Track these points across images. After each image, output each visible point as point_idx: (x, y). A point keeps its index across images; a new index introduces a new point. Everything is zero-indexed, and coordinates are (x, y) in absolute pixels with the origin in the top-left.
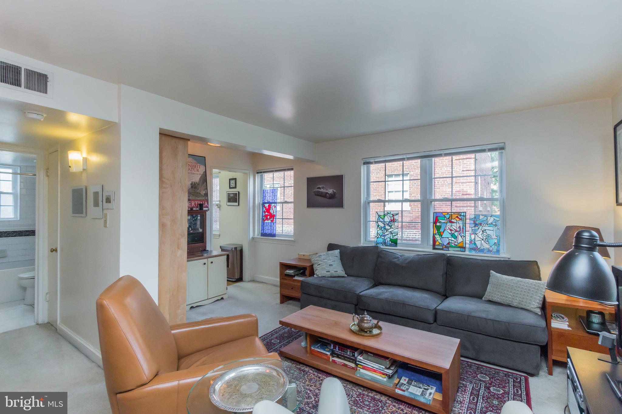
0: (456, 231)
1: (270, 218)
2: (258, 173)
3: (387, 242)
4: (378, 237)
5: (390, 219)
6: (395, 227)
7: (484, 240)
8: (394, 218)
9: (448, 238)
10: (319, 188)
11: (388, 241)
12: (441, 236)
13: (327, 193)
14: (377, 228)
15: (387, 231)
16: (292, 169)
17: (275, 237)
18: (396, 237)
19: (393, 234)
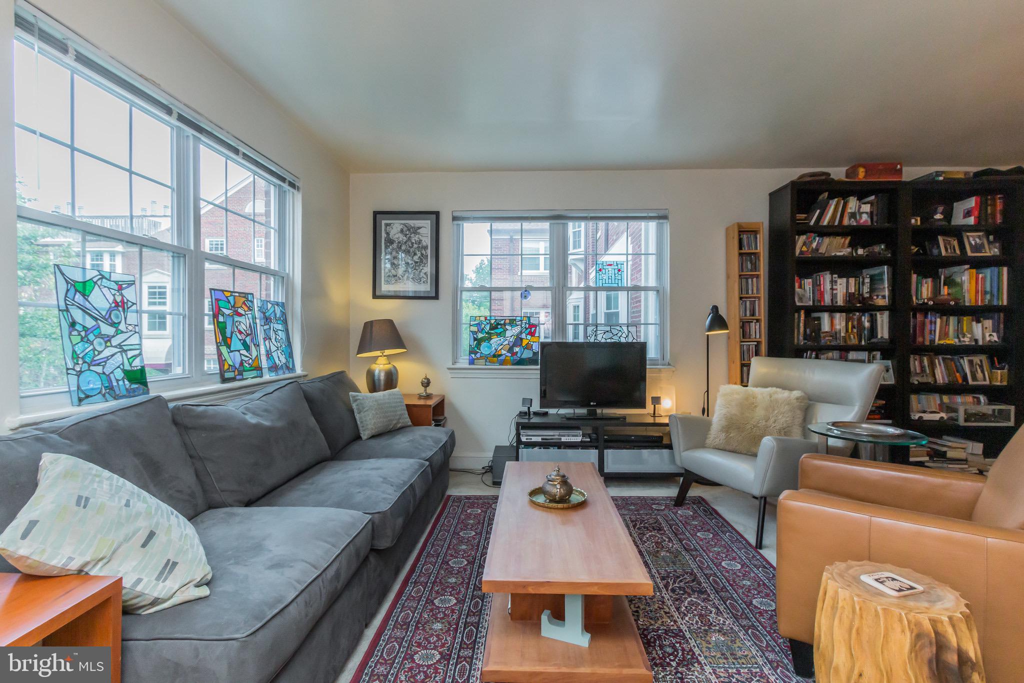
0: (248, 335)
3: (115, 384)
4: (81, 372)
5: (111, 299)
6: (130, 328)
7: (279, 349)
8: (123, 296)
9: (239, 351)
11: (118, 381)
12: (230, 349)
14: (70, 334)
15: (108, 344)
18: (137, 363)
19: (130, 354)
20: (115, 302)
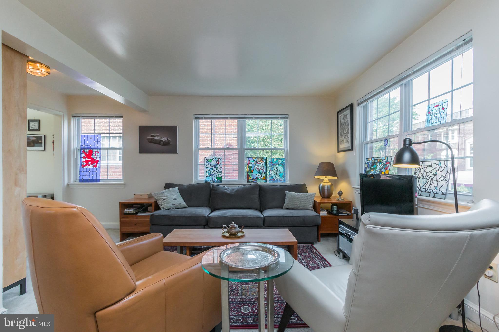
0: (261, 169)
1: (92, 164)
2: (74, 117)
3: (214, 179)
4: (207, 176)
5: (216, 162)
6: (220, 168)
7: (277, 174)
8: (219, 161)
9: (256, 174)
10: (154, 136)
11: (215, 179)
12: (252, 173)
13: (162, 141)
14: (206, 169)
15: (214, 171)
16: (122, 117)
17: (100, 182)
18: (220, 176)
19: (219, 174)
20: (217, 163)
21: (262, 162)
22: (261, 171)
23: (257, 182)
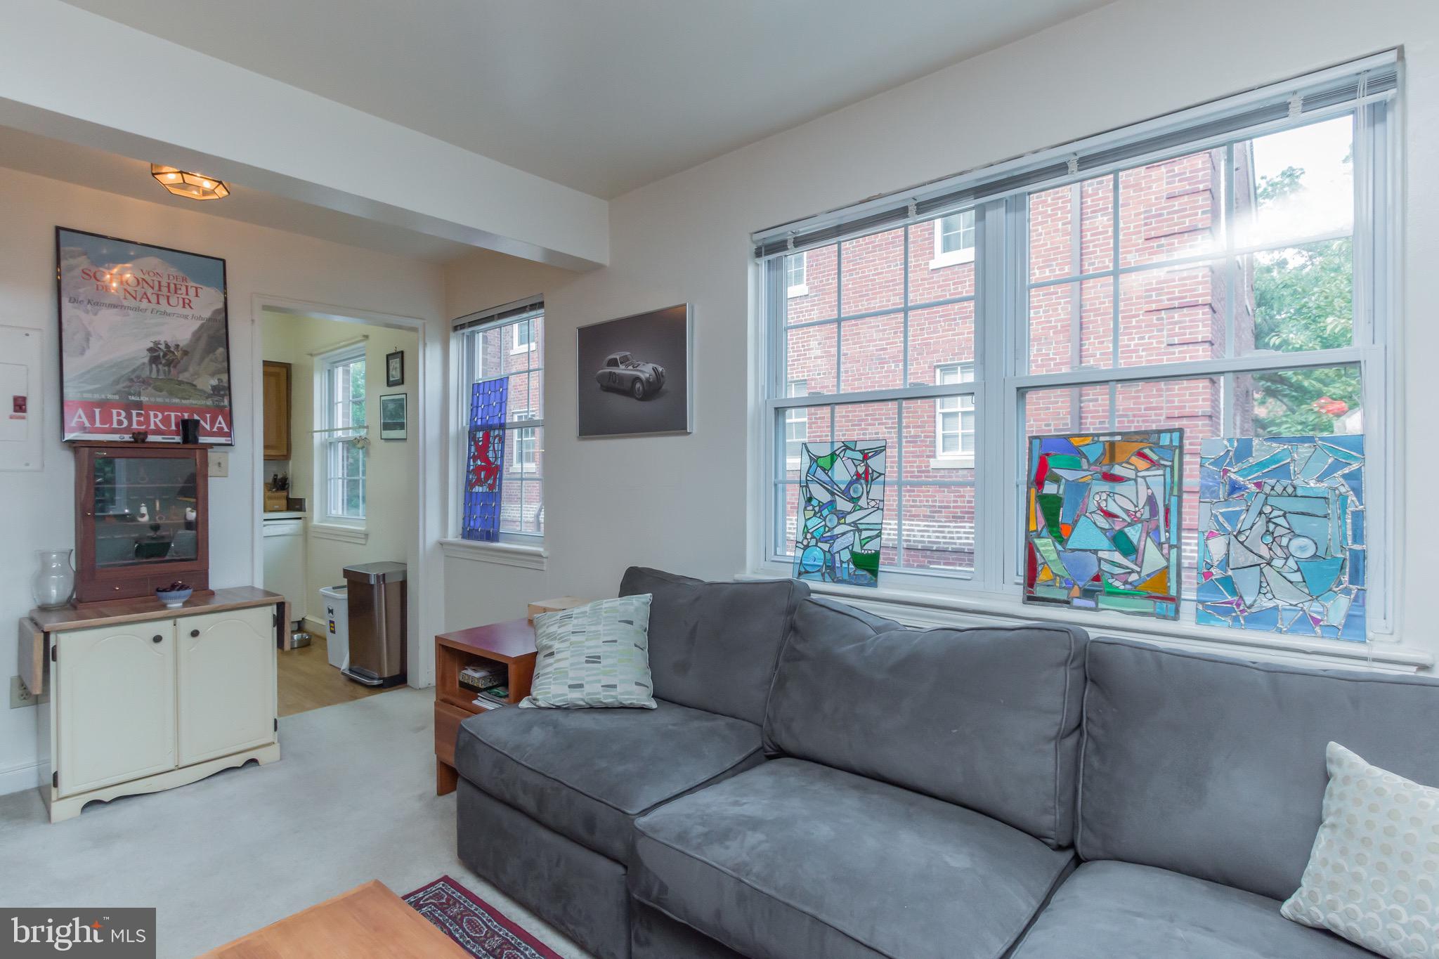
0: (1134, 520)
1: (487, 478)
2: (456, 328)
3: (838, 565)
4: (808, 546)
5: (853, 471)
6: (873, 503)
7: (1278, 563)
8: (867, 466)
9: (1095, 552)
10: (614, 363)
11: (842, 562)
12: (1064, 544)
13: (637, 379)
14: (805, 509)
15: (843, 521)
16: (541, 305)
17: (497, 541)
18: (872, 547)
19: (865, 534)
20: (858, 474)
21: (1142, 464)
22: (1134, 534)
23: (1096, 609)
